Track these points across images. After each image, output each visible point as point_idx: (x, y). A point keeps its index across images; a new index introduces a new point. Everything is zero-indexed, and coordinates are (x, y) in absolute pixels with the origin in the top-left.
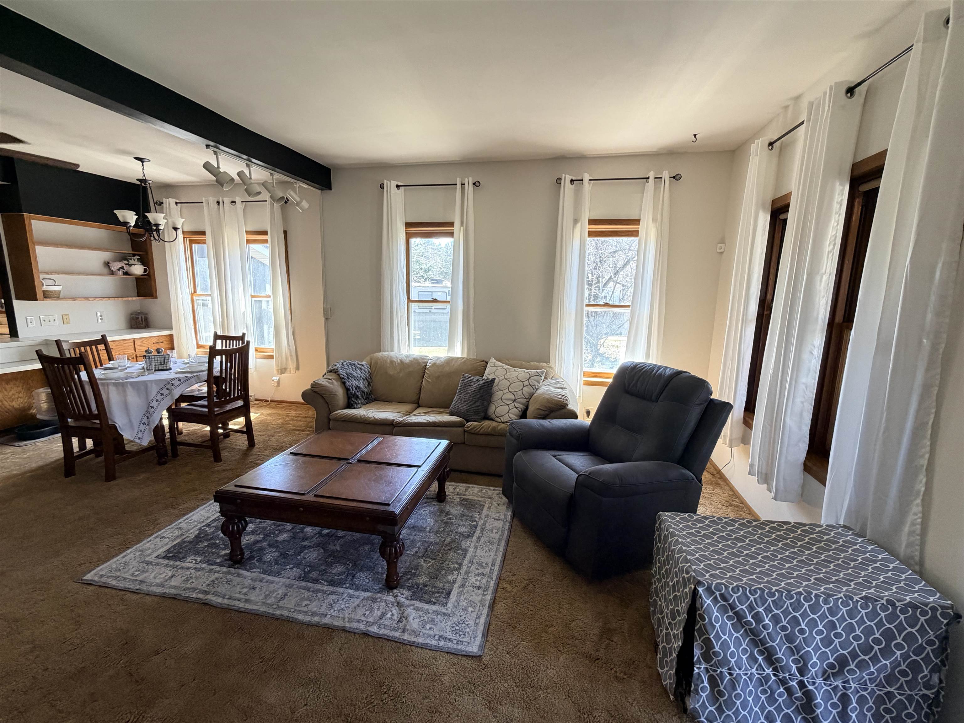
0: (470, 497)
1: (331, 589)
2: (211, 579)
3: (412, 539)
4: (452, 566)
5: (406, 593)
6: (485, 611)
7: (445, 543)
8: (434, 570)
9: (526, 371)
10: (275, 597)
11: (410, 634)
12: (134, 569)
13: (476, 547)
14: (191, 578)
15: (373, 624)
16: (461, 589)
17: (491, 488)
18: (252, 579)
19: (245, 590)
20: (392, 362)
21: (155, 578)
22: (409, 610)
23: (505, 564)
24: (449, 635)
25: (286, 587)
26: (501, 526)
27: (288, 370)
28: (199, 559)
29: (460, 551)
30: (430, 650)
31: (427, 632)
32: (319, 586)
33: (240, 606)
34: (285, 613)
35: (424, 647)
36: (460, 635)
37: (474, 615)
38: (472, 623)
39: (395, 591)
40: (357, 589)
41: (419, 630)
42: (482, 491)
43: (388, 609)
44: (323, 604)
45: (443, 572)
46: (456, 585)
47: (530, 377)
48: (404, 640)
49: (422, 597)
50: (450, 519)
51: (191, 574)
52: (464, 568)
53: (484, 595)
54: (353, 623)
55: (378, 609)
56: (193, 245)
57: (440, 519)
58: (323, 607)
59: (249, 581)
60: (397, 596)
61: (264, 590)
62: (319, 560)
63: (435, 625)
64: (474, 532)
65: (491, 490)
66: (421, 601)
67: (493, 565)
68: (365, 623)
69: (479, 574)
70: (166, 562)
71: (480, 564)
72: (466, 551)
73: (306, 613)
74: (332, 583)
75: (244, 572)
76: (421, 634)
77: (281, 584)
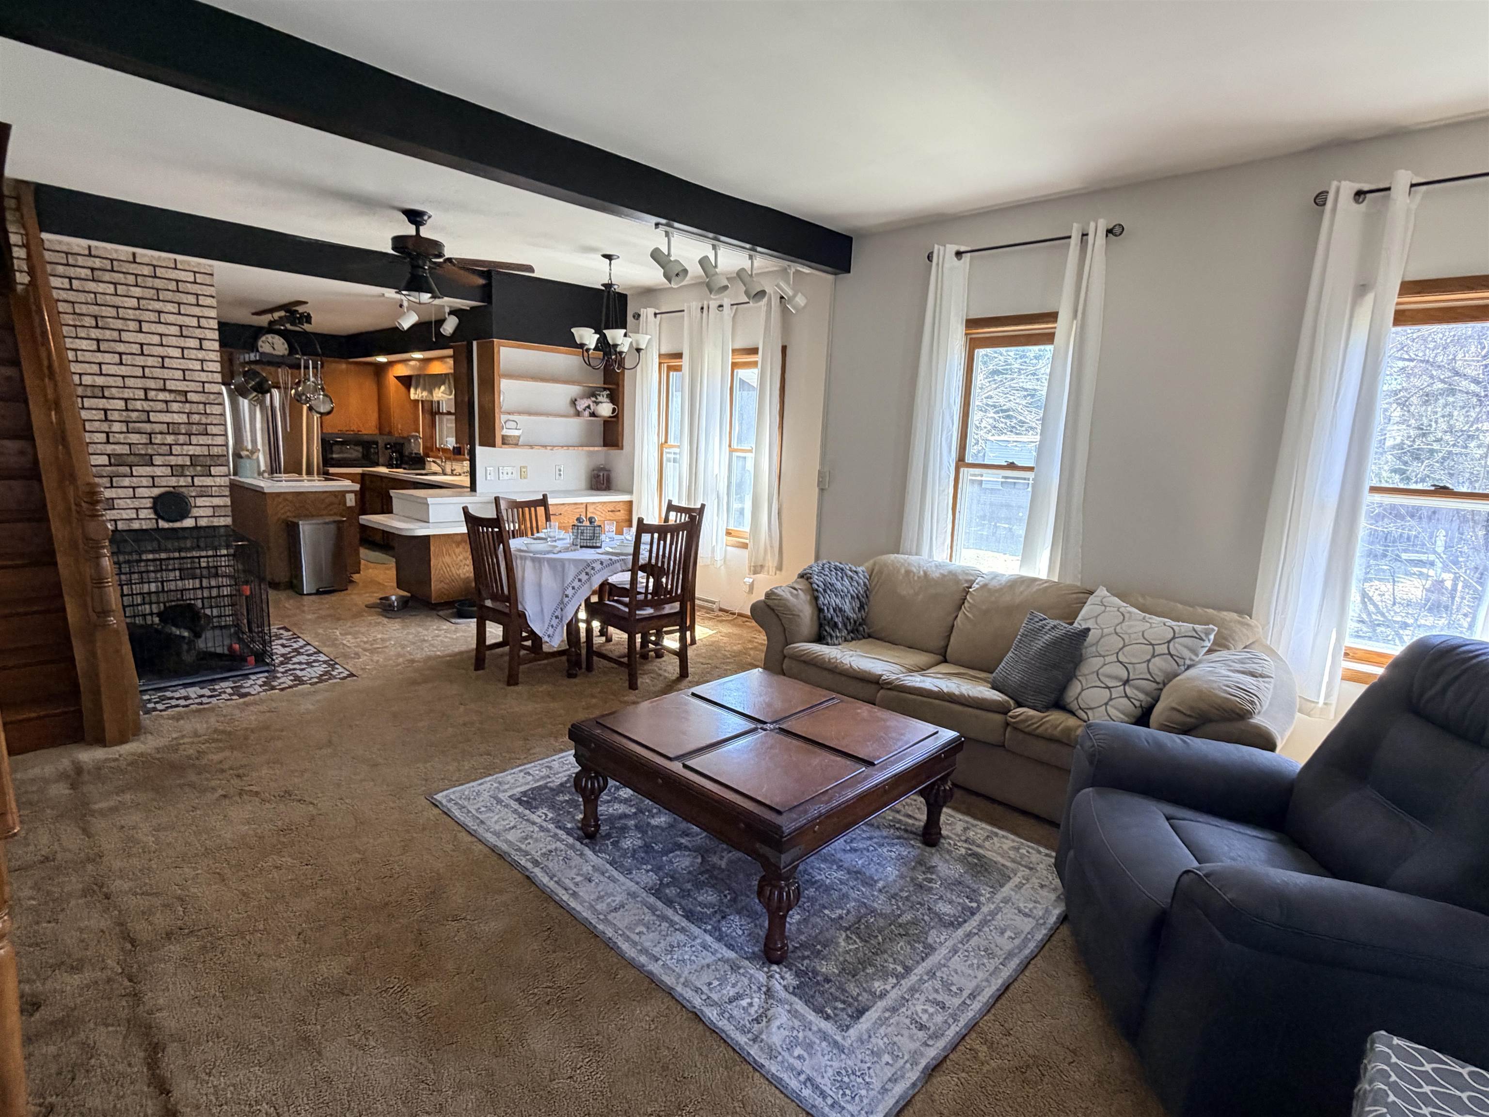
0: (989, 854)
1: (685, 923)
2: (549, 847)
3: (844, 891)
4: (892, 966)
5: (790, 978)
6: (913, 1075)
7: (900, 921)
8: (855, 961)
9: (1170, 622)
10: (608, 904)
11: (762, 1049)
12: (483, 804)
13: (954, 951)
14: (531, 837)
15: (715, 1004)
16: (887, 1014)
17: (1042, 849)
18: (593, 866)
19: (579, 879)
20: (908, 572)
21: (496, 822)
22: (779, 1009)
23: (998, 1005)
24: (825, 1083)
25: (628, 894)
26: (1027, 929)
27: (766, 568)
28: (550, 815)
29: (920, 947)
30: (782, 1092)
31: (791, 1060)
32: (670, 912)
33: (564, 898)
34: (610, 932)
35: (775, 1083)
36: (844, 1094)
37: (889, 1072)
38: (877, 1084)
39: (775, 967)
40: (719, 939)
41: (780, 1050)
42: (1019, 848)
43: (748, 992)
44: (662, 941)
45: (870, 970)
46: (881, 1004)
47: (1174, 638)
48: (749, 1053)
49: (813, 997)
50: (930, 881)
51: (533, 832)
52: (913, 978)
53: (926, 1044)
54: (688, 990)
55: (734, 986)
56: (671, 373)
57: (911, 874)
58: (661, 945)
59: (590, 868)
60: (772, 976)
61: (600, 889)
62: (690, 873)
63: (810, 1054)
64: (965, 921)
65: (1039, 852)
66: (807, 1002)
67: (973, 996)
68: (704, 997)
69: (936, 1003)
70: (515, 805)
71: (947, 986)
72: (931, 949)
73: (634, 944)
74: (689, 915)
75: (588, 852)
76: (780, 1058)
77: (624, 888)
